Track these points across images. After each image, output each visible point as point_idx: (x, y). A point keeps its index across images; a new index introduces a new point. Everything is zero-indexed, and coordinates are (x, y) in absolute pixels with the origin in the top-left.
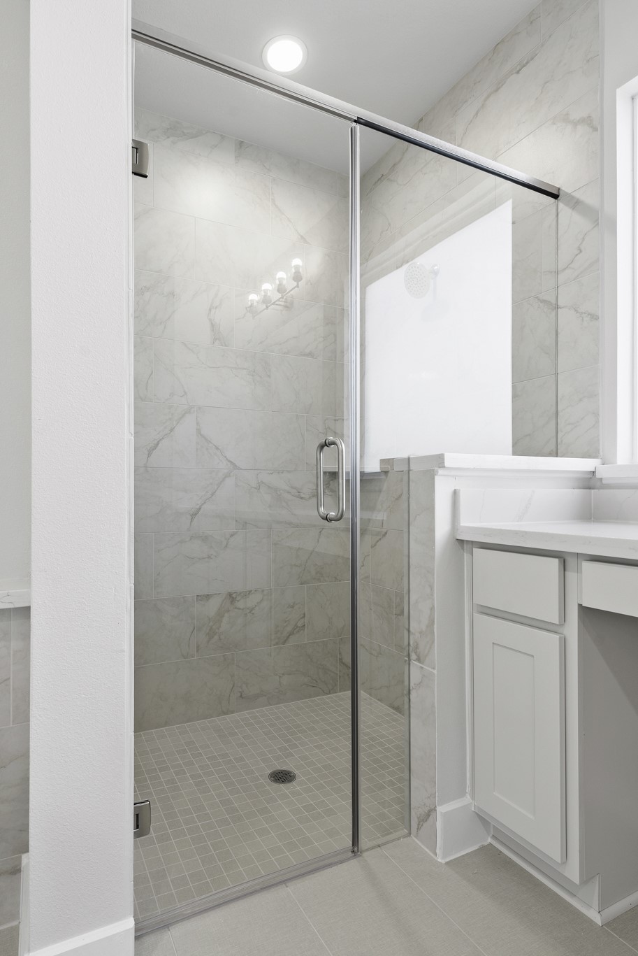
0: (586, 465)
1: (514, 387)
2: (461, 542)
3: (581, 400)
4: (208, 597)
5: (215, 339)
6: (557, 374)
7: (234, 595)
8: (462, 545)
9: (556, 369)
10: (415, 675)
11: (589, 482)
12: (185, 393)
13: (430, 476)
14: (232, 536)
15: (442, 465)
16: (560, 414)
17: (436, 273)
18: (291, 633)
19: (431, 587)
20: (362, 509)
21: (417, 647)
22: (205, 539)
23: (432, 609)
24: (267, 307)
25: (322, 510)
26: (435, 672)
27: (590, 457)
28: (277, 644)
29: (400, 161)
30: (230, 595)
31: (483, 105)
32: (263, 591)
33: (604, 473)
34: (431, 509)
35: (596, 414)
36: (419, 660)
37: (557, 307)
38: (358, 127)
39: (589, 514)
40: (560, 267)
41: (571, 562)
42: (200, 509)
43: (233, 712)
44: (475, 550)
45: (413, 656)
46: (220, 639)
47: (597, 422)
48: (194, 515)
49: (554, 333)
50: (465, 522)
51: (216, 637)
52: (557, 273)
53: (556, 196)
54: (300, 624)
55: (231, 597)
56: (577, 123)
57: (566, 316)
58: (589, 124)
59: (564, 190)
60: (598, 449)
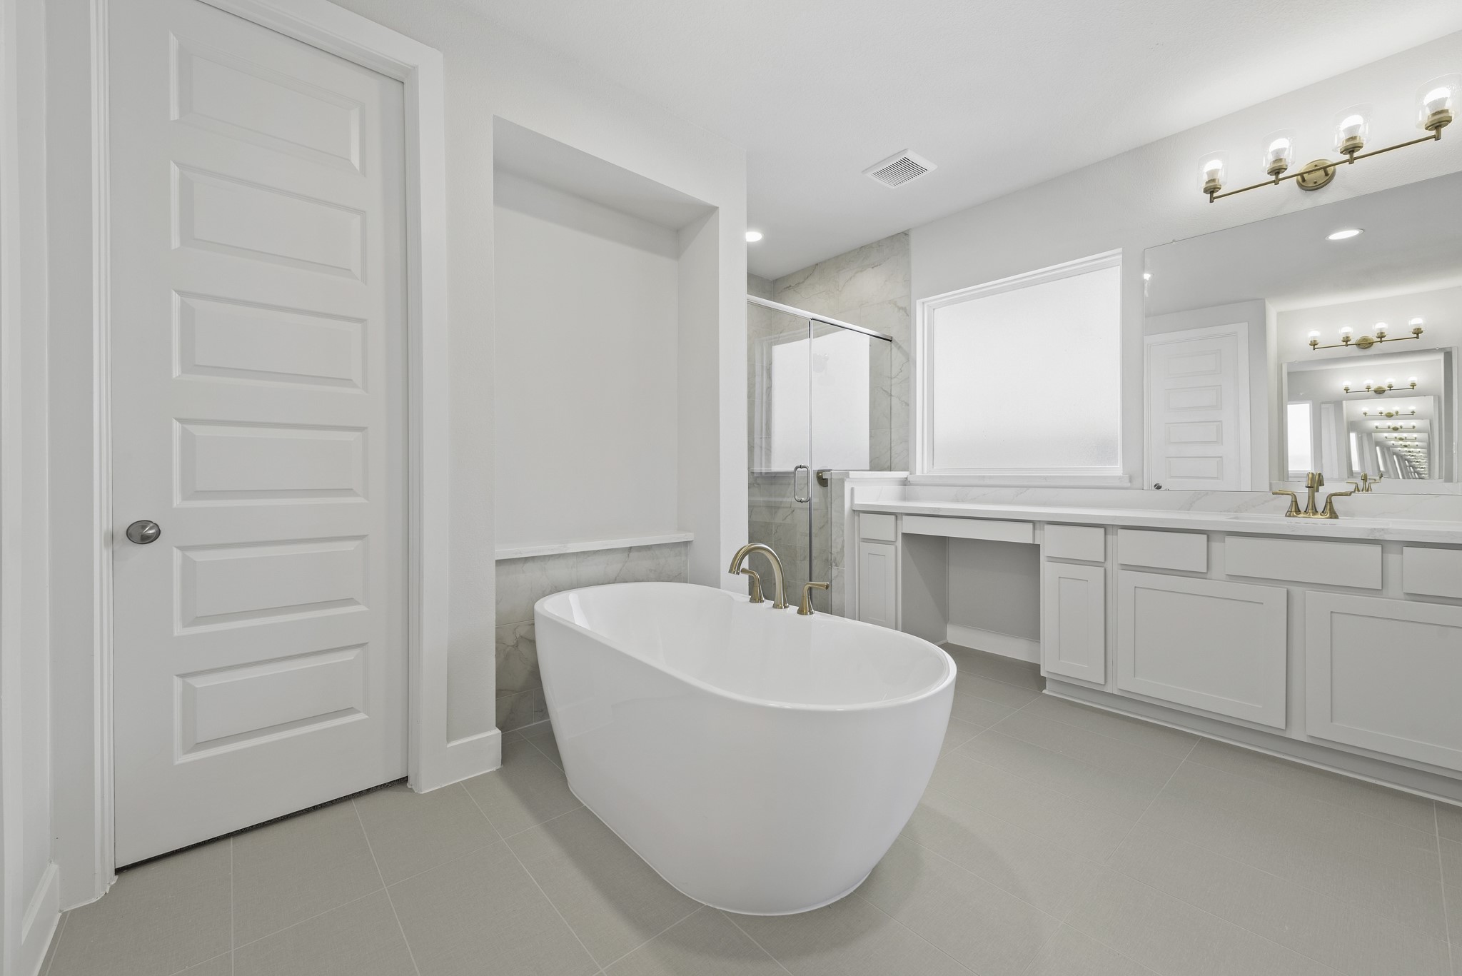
0: (903, 474)
1: (870, 432)
3: (901, 443)
6: (890, 429)
8: (856, 512)
9: (890, 426)
10: (835, 573)
11: (905, 482)
13: (842, 482)
15: (848, 476)
16: (892, 449)
19: (843, 531)
21: (835, 560)
23: (844, 541)
25: (797, 497)
26: (845, 568)
27: (905, 470)
31: (854, 276)
33: (911, 478)
34: (843, 496)
35: (908, 450)
36: (836, 565)
37: (891, 395)
38: (812, 322)
39: (904, 498)
40: (893, 377)
41: (899, 517)
44: (861, 514)
45: (834, 564)
47: (908, 454)
49: (889, 408)
50: (857, 502)
52: (891, 378)
53: (891, 341)
56: (900, 308)
57: (895, 401)
58: (906, 312)
59: (894, 338)
60: (908, 468)
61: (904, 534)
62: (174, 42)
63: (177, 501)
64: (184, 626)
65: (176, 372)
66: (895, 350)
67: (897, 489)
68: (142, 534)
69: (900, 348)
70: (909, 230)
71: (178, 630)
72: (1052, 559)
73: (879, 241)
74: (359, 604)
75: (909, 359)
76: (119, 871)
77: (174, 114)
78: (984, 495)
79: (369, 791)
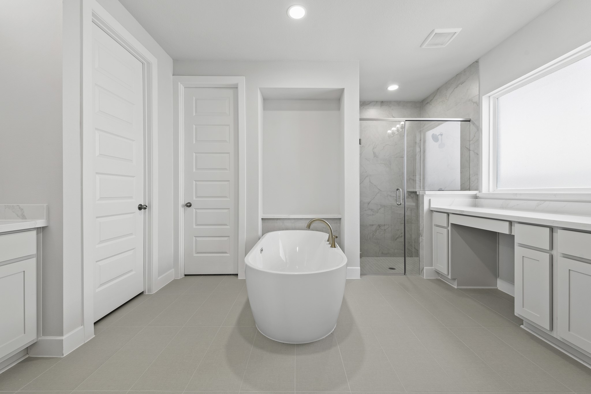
0: (475, 192)
1: (461, 170)
2: (432, 211)
3: (475, 175)
4: (373, 225)
5: (375, 156)
6: (470, 168)
7: (380, 225)
9: (470, 167)
10: (421, 240)
11: (476, 197)
12: (366, 172)
13: (423, 196)
14: (379, 209)
16: (471, 178)
17: (441, 135)
18: (398, 238)
19: (423, 220)
20: (406, 202)
21: (421, 233)
22: (372, 210)
23: (424, 225)
24: (393, 136)
25: (397, 203)
26: (424, 238)
27: (476, 190)
28: (393, 240)
29: (433, 99)
30: (379, 225)
31: (453, 90)
32: (389, 225)
33: (479, 195)
34: (423, 203)
35: (478, 179)
37: (470, 150)
39: (475, 205)
40: (471, 140)
41: (449, 215)
42: (370, 202)
43: (380, 257)
44: (435, 213)
45: (420, 236)
46: (376, 237)
47: (478, 181)
48: (369, 204)
49: (469, 157)
50: (432, 206)
51: (375, 236)
52: (470, 141)
53: (469, 121)
54: (400, 235)
55: (379, 226)
56: (474, 103)
57: (472, 153)
58: (477, 104)
59: (472, 119)
60: (478, 189)
61: (452, 224)
62: (194, 98)
63: (194, 198)
64: (196, 226)
65: (194, 170)
66: (472, 125)
67: (470, 200)
68: (189, 205)
69: (474, 124)
70: (478, 59)
71: (194, 227)
72: (521, 245)
73: (464, 70)
74: (228, 226)
75: (479, 129)
76: (185, 275)
77: (194, 114)
78: (518, 205)
79: (230, 275)
